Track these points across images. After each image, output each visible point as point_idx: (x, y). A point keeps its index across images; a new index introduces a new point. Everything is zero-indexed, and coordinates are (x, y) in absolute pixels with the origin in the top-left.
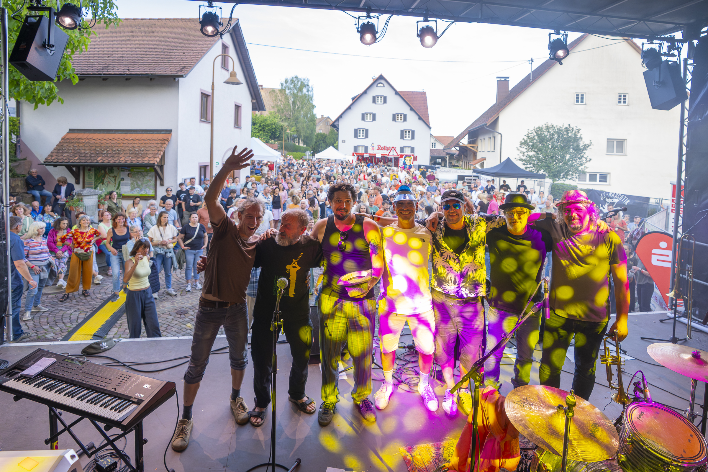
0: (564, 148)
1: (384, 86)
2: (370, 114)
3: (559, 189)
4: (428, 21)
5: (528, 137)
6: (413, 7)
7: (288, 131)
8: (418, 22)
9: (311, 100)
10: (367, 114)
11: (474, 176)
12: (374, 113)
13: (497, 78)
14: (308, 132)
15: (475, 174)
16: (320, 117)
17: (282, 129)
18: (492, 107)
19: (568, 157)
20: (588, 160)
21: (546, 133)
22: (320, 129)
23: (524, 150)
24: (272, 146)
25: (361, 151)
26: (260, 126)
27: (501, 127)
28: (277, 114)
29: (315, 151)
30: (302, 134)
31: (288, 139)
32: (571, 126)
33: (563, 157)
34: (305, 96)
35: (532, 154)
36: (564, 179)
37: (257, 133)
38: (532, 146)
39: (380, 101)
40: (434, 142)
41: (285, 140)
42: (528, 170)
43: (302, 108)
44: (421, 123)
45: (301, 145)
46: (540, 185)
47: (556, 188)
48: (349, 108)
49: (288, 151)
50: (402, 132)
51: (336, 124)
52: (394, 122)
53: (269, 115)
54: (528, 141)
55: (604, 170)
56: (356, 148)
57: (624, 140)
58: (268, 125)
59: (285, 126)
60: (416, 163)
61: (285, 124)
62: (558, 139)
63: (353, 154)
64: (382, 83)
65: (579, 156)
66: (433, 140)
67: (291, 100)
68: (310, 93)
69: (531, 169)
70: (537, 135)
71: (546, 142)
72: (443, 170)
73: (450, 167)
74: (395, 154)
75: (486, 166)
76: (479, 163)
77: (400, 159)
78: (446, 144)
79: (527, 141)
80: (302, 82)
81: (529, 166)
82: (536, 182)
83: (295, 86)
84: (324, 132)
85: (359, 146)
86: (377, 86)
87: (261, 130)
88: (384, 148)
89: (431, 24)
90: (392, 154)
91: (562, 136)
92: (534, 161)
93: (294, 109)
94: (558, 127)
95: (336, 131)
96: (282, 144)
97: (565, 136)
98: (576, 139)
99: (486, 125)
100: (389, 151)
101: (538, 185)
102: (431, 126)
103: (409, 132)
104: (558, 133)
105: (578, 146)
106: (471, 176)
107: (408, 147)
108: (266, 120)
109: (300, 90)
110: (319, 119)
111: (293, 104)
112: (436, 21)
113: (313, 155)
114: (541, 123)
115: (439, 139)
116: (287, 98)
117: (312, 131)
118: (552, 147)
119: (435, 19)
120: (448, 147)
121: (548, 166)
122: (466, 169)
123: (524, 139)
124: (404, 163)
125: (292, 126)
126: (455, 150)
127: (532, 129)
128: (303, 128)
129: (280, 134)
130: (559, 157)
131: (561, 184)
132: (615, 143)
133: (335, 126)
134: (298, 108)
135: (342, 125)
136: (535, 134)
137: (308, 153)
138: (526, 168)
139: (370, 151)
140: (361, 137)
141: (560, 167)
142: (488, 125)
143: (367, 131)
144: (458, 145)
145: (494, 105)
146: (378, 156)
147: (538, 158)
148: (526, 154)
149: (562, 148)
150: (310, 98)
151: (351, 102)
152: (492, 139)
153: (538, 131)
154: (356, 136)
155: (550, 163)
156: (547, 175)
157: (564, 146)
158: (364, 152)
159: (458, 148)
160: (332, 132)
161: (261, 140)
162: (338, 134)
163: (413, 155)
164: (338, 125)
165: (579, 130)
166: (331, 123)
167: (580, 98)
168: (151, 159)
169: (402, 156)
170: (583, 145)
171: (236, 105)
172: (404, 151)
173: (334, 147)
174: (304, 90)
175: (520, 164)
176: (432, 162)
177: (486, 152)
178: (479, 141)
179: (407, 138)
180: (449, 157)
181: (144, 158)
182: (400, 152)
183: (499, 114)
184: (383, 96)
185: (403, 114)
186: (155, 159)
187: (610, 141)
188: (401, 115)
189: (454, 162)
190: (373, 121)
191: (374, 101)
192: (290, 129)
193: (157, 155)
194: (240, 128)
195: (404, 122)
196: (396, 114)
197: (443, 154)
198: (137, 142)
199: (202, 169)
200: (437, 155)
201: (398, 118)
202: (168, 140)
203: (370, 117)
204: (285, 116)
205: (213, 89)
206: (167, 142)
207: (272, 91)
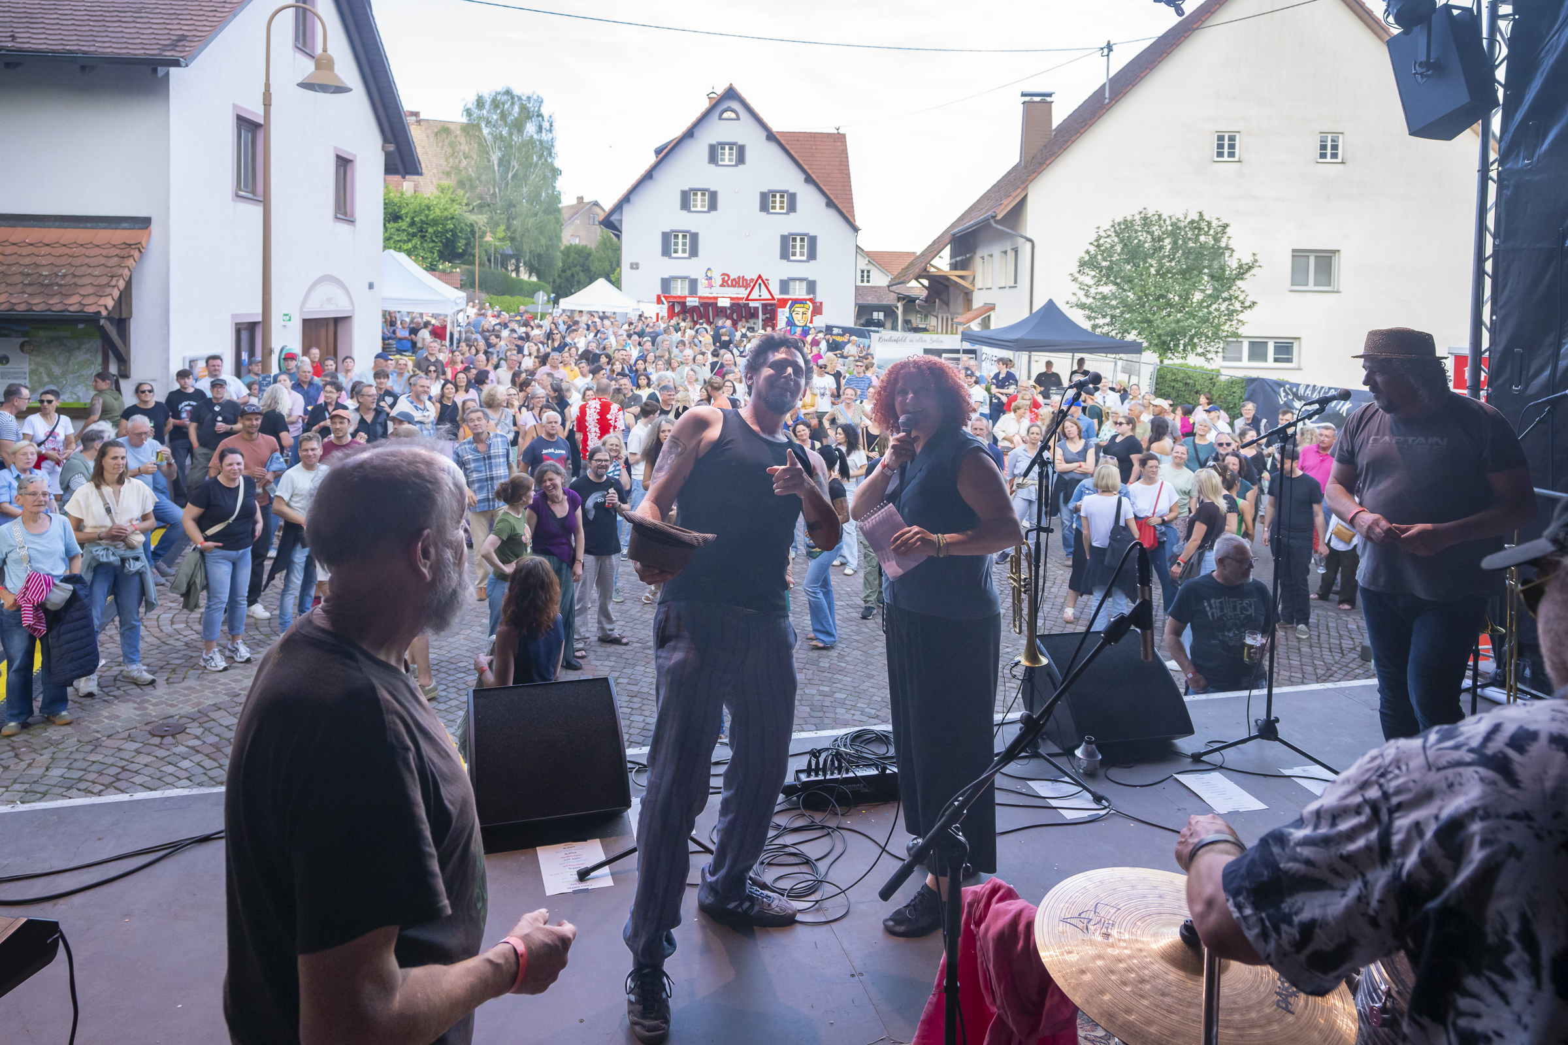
0: (1189, 274)
1: (738, 118)
2: (704, 191)
3: (1175, 380)
5: (1098, 246)
7: (488, 238)
9: (550, 154)
10: (695, 191)
11: (966, 352)
12: (712, 189)
13: (1023, 95)
14: (543, 241)
15: (967, 346)
16: (575, 202)
17: (473, 233)
18: (1009, 173)
19: (1197, 296)
20: (1247, 304)
21: (1143, 236)
22: (574, 235)
23: (1088, 280)
24: (445, 277)
25: (679, 290)
26: (412, 224)
27: (1034, 222)
28: (461, 192)
29: (563, 289)
30: (526, 248)
31: (489, 261)
32: (1207, 218)
33: (1186, 297)
34: (533, 143)
35: (1108, 289)
36: (1187, 354)
37: (405, 242)
38: (1110, 268)
39: (727, 156)
40: (866, 268)
41: (481, 265)
42: (1098, 331)
43: (526, 177)
44: (832, 214)
45: (524, 276)
46: (1129, 371)
47: (1169, 376)
48: (649, 176)
49: (488, 293)
50: (785, 240)
51: (614, 218)
52: (764, 214)
53: (437, 193)
54: (1099, 257)
55: (1285, 332)
56: (666, 283)
57: (1334, 252)
58: (435, 222)
59: (481, 224)
60: (820, 322)
61: (480, 219)
62: (1173, 251)
63: (659, 297)
64: (733, 111)
65: (1225, 295)
66: (862, 263)
67: (495, 157)
68: (545, 136)
69: (1106, 329)
70: (1121, 241)
71: (1144, 260)
72: (887, 337)
73: (904, 330)
74: (766, 296)
75: (994, 325)
76: (979, 320)
77: (780, 310)
78: (896, 272)
79: (1096, 256)
80: (523, 108)
81: (1101, 321)
82: (1120, 363)
83: (503, 116)
84: (584, 243)
85: (675, 278)
86: (720, 118)
87: (414, 235)
88: (738, 282)
90: (759, 296)
91: (1185, 242)
92: (1115, 308)
93: (504, 177)
94: (1174, 220)
95: (614, 238)
96: (472, 274)
97: (1191, 244)
98: (1218, 252)
99: (994, 217)
100: (749, 289)
101: (1124, 371)
102: (858, 223)
103: (802, 240)
104: (1170, 234)
105: (1223, 270)
106: (957, 351)
107: (801, 280)
108: (428, 207)
109: (519, 126)
110: (572, 207)
111: (500, 165)
113: (556, 302)
114: (1129, 210)
115: (878, 259)
116: (484, 150)
117: (551, 239)
118: (1158, 272)
120: (899, 280)
121: (1149, 322)
122: (947, 333)
123: (1088, 252)
124: (790, 322)
125: (497, 224)
126: (917, 288)
127: (1107, 225)
128: (527, 230)
129: (467, 244)
130: (1177, 298)
131: (1180, 366)
132: (1312, 260)
133: (611, 224)
134: (515, 176)
135: (629, 221)
136: (1116, 240)
137: (541, 297)
138: (1095, 327)
139: (703, 291)
140: (680, 254)
141: (1178, 321)
142: (999, 218)
143: (694, 237)
144: (923, 274)
145: (1015, 168)
146: (724, 303)
147: (1124, 302)
148: (1093, 291)
149: (1183, 273)
150: (547, 149)
151: (652, 159)
152: (1011, 254)
153: (1124, 229)
154: (666, 252)
155: (1154, 314)
156: (1145, 344)
157: (1189, 269)
158: (686, 293)
159: (926, 282)
160: (605, 243)
161: (415, 261)
162: (619, 247)
163: (811, 300)
164: (620, 221)
165: (1225, 226)
166: (602, 216)
167: (1226, 146)
168: (91, 300)
169: (783, 303)
170: (1235, 265)
171: (338, 157)
172: (791, 291)
173: (610, 281)
174: (530, 128)
175: (1078, 317)
176: (863, 321)
177: (995, 289)
178: (978, 261)
179: (798, 257)
180: (904, 306)
181: (67, 296)
182: (781, 293)
183: (1027, 187)
184: (735, 144)
185: (786, 192)
186: (102, 301)
187: (1299, 255)
188: (782, 196)
189: (916, 321)
190: (709, 211)
191: (713, 158)
192: (494, 233)
193: (108, 290)
194: (352, 222)
195: (787, 213)
196: (771, 191)
197: (890, 299)
198: (44, 251)
199: (245, 335)
200: (875, 302)
201: (774, 202)
202: (139, 247)
203: (703, 200)
204: (481, 198)
205: (267, 104)
206: (136, 254)
207: (443, 130)
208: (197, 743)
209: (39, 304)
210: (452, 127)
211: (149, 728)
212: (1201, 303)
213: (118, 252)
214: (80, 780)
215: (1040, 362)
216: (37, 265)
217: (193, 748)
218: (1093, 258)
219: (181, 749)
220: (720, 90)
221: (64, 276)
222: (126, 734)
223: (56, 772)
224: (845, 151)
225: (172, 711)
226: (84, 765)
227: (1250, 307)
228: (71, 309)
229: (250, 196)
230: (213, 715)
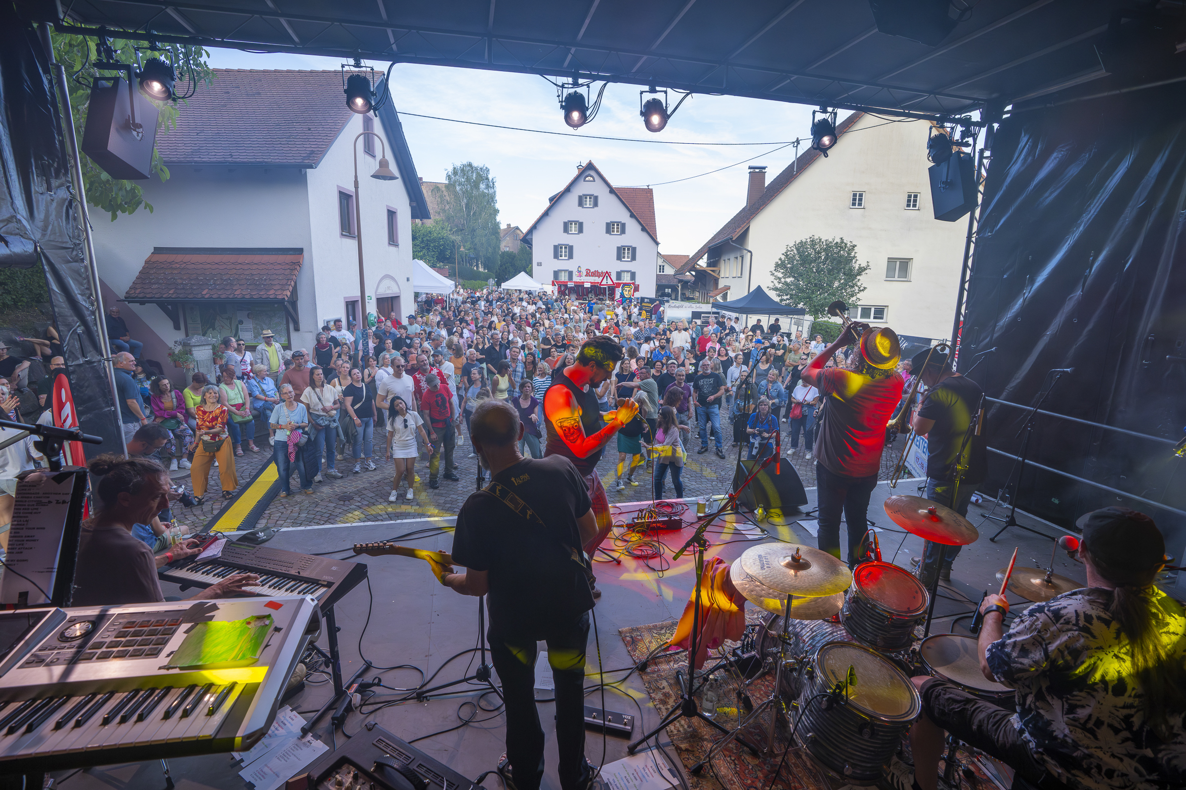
0: (832, 273)
1: (594, 181)
2: (576, 222)
4: (656, 92)
5: (787, 256)
6: (634, 70)
7: (462, 249)
8: (642, 93)
9: (493, 201)
10: (571, 222)
11: (714, 313)
12: (580, 221)
13: (750, 168)
14: (490, 250)
15: (714, 310)
16: (506, 227)
17: (454, 246)
18: (741, 212)
19: (836, 284)
20: (862, 289)
21: (811, 251)
22: (507, 246)
23: (780, 275)
24: (440, 271)
25: (563, 277)
26: (422, 242)
27: (752, 242)
28: (446, 223)
29: (501, 278)
30: (481, 254)
31: (463, 261)
32: (845, 241)
33: (830, 285)
34: (484, 195)
35: (789, 280)
36: (829, 315)
37: (419, 252)
38: (791, 268)
39: (588, 203)
40: (662, 264)
41: (459, 263)
42: (783, 303)
43: (480, 214)
44: (644, 236)
45: (481, 269)
46: (798, 324)
48: (546, 214)
49: (463, 279)
50: (619, 249)
51: (528, 237)
52: (608, 235)
53: (435, 225)
54: (786, 262)
55: (880, 303)
56: (556, 274)
57: (910, 259)
58: (434, 240)
59: (458, 241)
60: (637, 295)
61: (457, 238)
62: (826, 258)
63: (553, 282)
64: (591, 176)
65: (851, 284)
66: (660, 262)
67: (464, 202)
68: (491, 191)
69: (788, 301)
70: (799, 253)
71: (810, 264)
72: (673, 305)
73: (682, 300)
74: (610, 282)
75: (730, 298)
76: (721, 295)
77: (617, 289)
78: (679, 267)
80: (478, 175)
81: (785, 297)
82: (793, 320)
83: (468, 180)
84: (512, 250)
85: (561, 271)
86: (586, 179)
87: (423, 248)
88: (596, 274)
89: (660, 96)
90: (606, 282)
91: (832, 255)
92: (792, 290)
93: (468, 215)
94: (827, 242)
95: (528, 248)
96: (454, 269)
97: (835, 256)
98: (850, 259)
99: (731, 239)
100: (601, 278)
101: (795, 324)
102: (659, 240)
103: (628, 249)
104: (825, 250)
105: (851, 270)
106: (709, 313)
107: (628, 271)
108: (430, 232)
109: (476, 186)
110: (505, 230)
111: (466, 208)
112: (666, 92)
113: (499, 284)
114: (803, 236)
115: (669, 259)
116: (457, 199)
117: (494, 249)
118: (817, 271)
119: (664, 89)
120: (680, 271)
121: (810, 298)
122: (704, 303)
123: (780, 259)
124: (622, 295)
125: (466, 242)
126: (689, 276)
127: (791, 244)
128: (482, 244)
129: (451, 253)
131: (825, 321)
132: (898, 263)
133: (527, 240)
134: (474, 213)
135: (536, 238)
136: (796, 252)
137: (492, 281)
138: (782, 300)
139: (576, 279)
140: (563, 257)
141: (825, 299)
142: (734, 239)
143: (571, 248)
144: (693, 268)
145: (743, 210)
146: (587, 285)
147: (797, 286)
148: (783, 280)
149: (830, 271)
150: (491, 199)
151: (548, 204)
152: (740, 259)
153: (801, 247)
154: (556, 256)
155: (813, 293)
156: (807, 310)
157: (833, 268)
158: (567, 280)
159: (694, 273)
160: (522, 250)
161: (425, 262)
162: (531, 254)
163: (633, 283)
164: (532, 239)
165: (854, 246)
166: (522, 236)
167: (857, 199)
168: (279, 292)
169: (618, 285)
170: (857, 268)
171: (389, 211)
172: (622, 278)
173: (527, 273)
174: (482, 186)
175: (773, 296)
176: (660, 294)
177: (731, 278)
178: (722, 262)
179: (626, 259)
180: (682, 285)
181: (268, 290)
182: (617, 280)
183: (749, 222)
184: (592, 195)
185: (620, 222)
186: (285, 293)
187: (891, 261)
188: (618, 225)
189: (688, 294)
190: (578, 234)
191: (581, 204)
192: (464, 246)
193: (287, 287)
194: (397, 246)
195: (621, 235)
196: (611, 222)
197: (674, 282)
198: (255, 267)
199: (350, 307)
200: (667, 283)
201: (613, 228)
202: (299, 264)
203: (575, 227)
204: (457, 226)
205: (356, 187)
206: (298, 268)
207: (436, 187)
208: (360, 504)
209: (255, 294)
210: (439, 185)
211: (337, 497)
212: (837, 288)
213: (289, 267)
214: (314, 518)
215: (753, 320)
216: (252, 275)
217: (358, 506)
218: (783, 262)
219: (353, 507)
220: (584, 165)
221: (266, 280)
222: (328, 500)
223: (303, 515)
224: (652, 199)
225: (345, 490)
226: (314, 512)
227: (863, 290)
228: (271, 297)
229: (348, 234)
230: (364, 492)
